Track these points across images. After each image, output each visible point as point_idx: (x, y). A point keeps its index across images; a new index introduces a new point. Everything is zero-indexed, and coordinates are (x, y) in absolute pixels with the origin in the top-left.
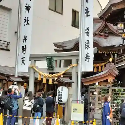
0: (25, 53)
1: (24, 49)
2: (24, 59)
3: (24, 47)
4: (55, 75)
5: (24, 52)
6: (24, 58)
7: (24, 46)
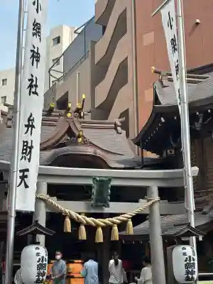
0: (29, 160)
1: (28, 150)
2: (26, 173)
3: (29, 145)
4: (114, 219)
5: (28, 157)
6: (27, 170)
7: (27, 142)
